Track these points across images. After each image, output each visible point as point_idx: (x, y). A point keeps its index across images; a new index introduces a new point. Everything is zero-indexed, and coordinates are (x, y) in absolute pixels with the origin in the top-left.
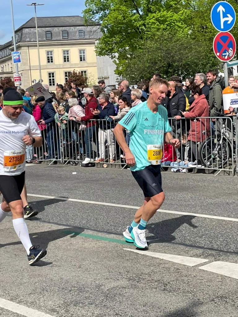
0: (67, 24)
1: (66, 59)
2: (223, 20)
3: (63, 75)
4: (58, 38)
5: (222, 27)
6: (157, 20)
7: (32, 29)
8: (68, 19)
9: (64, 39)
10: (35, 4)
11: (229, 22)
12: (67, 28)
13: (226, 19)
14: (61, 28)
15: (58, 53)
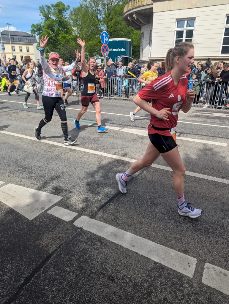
0: (20, 35)
1: (21, 50)
2: (105, 39)
3: (20, 57)
4: (17, 41)
5: (104, 42)
6: (62, 37)
7: (7, 36)
8: (21, 33)
9: (19, 42)
10: (8, 24)
11: (107, 41)
12: (21, 37)
13: (106, 39)
14: (18, 37)
15: (17, 47)
